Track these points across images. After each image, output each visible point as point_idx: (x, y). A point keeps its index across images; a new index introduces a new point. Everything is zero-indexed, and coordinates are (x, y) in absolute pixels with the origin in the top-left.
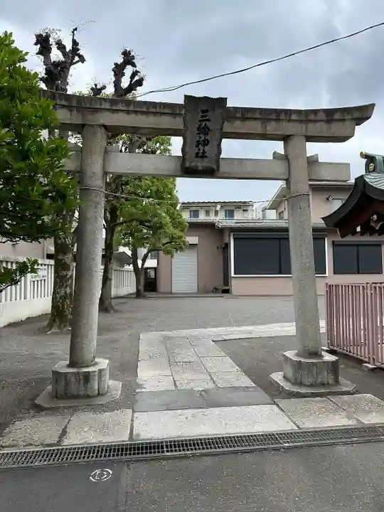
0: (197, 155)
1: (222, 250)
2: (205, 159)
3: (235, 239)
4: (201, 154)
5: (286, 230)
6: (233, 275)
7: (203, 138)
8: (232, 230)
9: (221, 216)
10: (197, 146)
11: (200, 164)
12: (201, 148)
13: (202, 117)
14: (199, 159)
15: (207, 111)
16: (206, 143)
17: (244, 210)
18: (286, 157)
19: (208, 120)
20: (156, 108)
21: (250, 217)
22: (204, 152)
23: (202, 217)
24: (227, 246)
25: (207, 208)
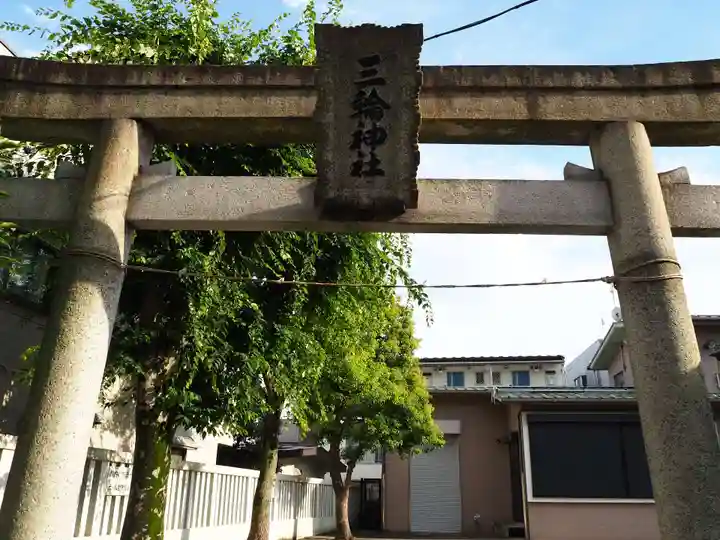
0: (356, 170)
1: (507, 446)
2: (379, 180)
3: (531, 425)
4: (365, 168)
5: (633, 407)
6: (530, 499)
7: (368, 127)
8: (525, 405)
9: (507, 380)
10: (355, 145)
11: (365, 192)
12: (365, 149)
13: (364, 74)
14: (362, 180)
15: (375, 60)
16: (377, 138)
17: (548, 372)
18: (599, 176)
19: (381, 82)
20: (264, 77)
21: (560, 383)
22: (375, 161)
23: (470, 384)
24: (516, 437)
25: (479, 369)
